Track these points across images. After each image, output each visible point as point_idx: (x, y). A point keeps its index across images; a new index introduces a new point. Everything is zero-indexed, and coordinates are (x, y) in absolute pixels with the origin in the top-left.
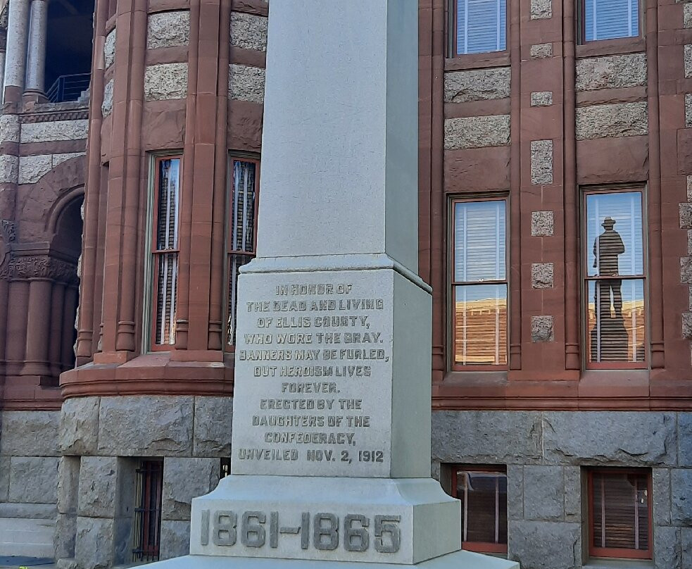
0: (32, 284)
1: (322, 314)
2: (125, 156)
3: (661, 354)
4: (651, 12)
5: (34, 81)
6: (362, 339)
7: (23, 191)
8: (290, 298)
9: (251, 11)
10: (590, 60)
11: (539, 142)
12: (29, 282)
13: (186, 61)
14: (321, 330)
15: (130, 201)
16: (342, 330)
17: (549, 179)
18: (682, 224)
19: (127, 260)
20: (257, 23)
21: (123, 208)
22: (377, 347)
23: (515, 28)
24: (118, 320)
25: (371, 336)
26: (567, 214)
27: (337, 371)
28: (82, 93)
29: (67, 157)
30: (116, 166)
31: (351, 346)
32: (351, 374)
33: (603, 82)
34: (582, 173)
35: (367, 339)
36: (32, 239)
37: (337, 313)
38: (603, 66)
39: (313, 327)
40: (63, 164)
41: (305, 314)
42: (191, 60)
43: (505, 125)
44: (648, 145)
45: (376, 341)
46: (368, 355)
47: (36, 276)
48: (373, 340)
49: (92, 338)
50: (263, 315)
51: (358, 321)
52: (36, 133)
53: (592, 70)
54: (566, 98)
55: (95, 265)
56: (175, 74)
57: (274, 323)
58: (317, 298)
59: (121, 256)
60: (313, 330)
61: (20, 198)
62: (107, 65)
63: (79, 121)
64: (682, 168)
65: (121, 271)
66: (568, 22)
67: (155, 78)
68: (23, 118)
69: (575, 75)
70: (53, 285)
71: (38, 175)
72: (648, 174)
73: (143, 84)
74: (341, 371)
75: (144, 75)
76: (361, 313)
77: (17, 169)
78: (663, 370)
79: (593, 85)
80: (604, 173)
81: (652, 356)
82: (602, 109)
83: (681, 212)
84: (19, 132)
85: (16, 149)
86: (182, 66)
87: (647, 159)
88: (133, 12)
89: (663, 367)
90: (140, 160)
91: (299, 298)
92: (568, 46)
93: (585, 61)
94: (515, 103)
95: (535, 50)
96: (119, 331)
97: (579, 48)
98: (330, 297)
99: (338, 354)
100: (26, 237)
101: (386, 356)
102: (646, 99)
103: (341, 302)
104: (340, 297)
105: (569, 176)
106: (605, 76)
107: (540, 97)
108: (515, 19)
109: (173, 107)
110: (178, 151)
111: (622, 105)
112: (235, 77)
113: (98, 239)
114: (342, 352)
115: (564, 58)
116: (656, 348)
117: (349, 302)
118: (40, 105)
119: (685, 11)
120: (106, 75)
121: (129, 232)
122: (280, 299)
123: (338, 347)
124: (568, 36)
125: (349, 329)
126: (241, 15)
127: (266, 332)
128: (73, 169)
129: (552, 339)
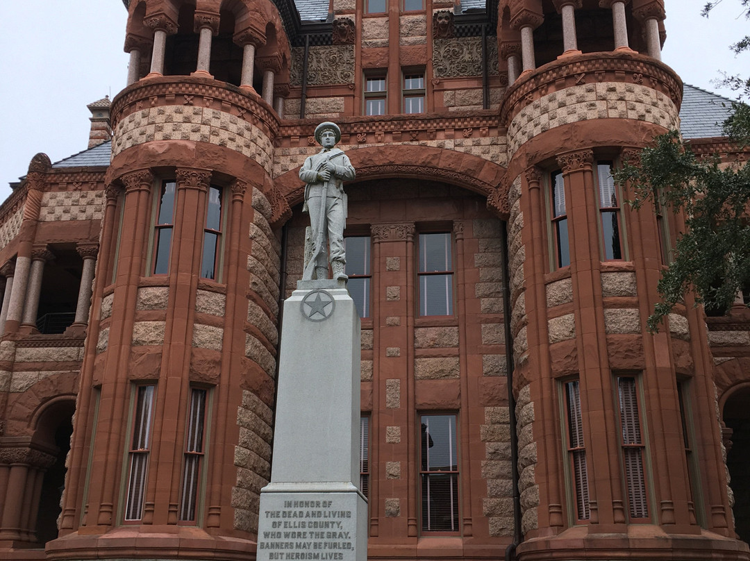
0: (13, 469)
1: (314, 520)
2: (116, 383)
3: (470, 527)
4: (461, 302)
5: (29, 318)
6: (337, 536)
7: (13, 397)
8: (293, 509)
9: (210, 289)
10: (423, 329)
11: (392, 380)
12: (10, 468)
13: (165, 320)
14: (313, 530)
15: (117, 416)
16: (326, 530)
17: (398, 405)
18: (482, 438)
19: (111, 458)
20: (213, 297)
21: (112, 420)
22: (347, 541)
23: (376, 305)
24: (101, 502)
25: (343, 534)
26: (410, 429)
27: (322, 556)
28: (67, 328)
29: (50, 373)
30: (107, 390)
31: (332, 540)
32: (331, 558)
33: (432, 343)
34: (419, 401)
35: (341, 535)
36: (17, 433)
37: (322, 519)
38: (432, 333)
39: (307, 528)
40: (46, 378)
41: (303, 519)
42: (169, 320)
43: (369, 367)
44: (460, 385)
45: (346, 538)
46: (341, 546)
47: (17, 462)
48: (344, 537)
49: (74, 514)
50: (277, 520)
51: (335, 525)
52: (27, 355)
53: (424, 335)
54: (409, 352)
55: (82, 460)
56: (156, 328)
57: (283, 525)
58: (310, 509)
59: (107, 455)
60: (307, 530)
61: (10, 403)
62: (103, 318)
63: (63, 348)
64: (481, 402)
65: (106, 466)
66: (410, 304)
67: (142, 330)
68: (19, 344)
69: (415, 338)
70: (29, 470)
71: (26, 386)
72: (460, 404)
73: (132, 334)
74: (324, 556)
75: (133, 328)
76: (336, 519)
77: (10, 381)
78: (472, 538)
79: (426, 345)
80: (432, 402)
81: (464, 529)
82: (432, 360)
83: (481, 431)
84: (14, 354)
85: (11, 367)
86: (161, 323)
87: (460, 394)
88: (128, 285)
89: (471, 536)
90: (126, 387)
91: (298, 510)
92: (410, 319)
93: (420, 329)
94: (376, 354)
95: (389, 320)
96: (101, 510)
97: (418, 321)
98: (318, 509)
99: (323, 545)
100: (12, 432)
101: (352, 546)
102: (459, 356)
103: (325, 512)
104: (324, 509)
105: (411, 403)
106: (433, 340)
107: (393, 350)
108: (376, 300)
109: (153, 350)
110: (154, 382)
111: (444, 359)
112: (197, 332)
113: (85, 440)
114: (325, 544)
115: (407, 326)
116: (466, 522)
117: (330, 512)
118: (33, 336)
119: (482, 303)
120: (101, 324)
121: (114, 437)
122: (287, 510)
123: (322, 541)
124: (410, 313)
125: (330, 530)
126: (204, 291)
127: (276, 530)
128: (55, 383)
129: (399, 515)
